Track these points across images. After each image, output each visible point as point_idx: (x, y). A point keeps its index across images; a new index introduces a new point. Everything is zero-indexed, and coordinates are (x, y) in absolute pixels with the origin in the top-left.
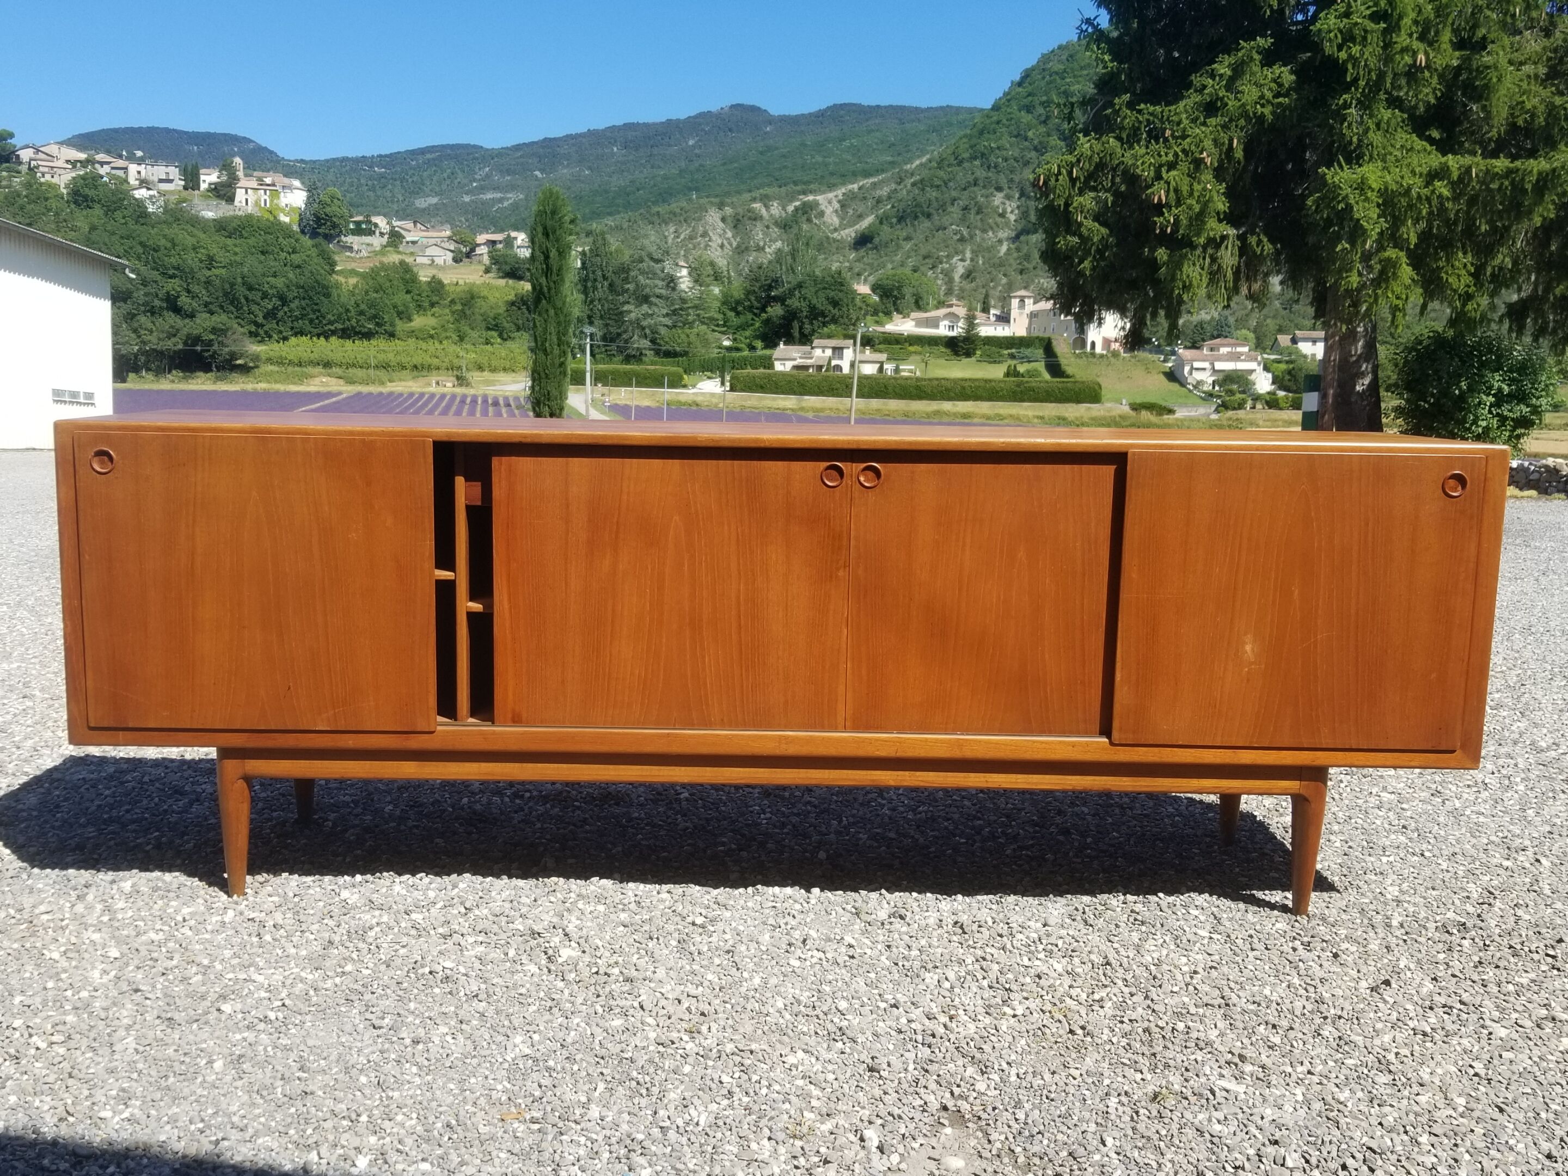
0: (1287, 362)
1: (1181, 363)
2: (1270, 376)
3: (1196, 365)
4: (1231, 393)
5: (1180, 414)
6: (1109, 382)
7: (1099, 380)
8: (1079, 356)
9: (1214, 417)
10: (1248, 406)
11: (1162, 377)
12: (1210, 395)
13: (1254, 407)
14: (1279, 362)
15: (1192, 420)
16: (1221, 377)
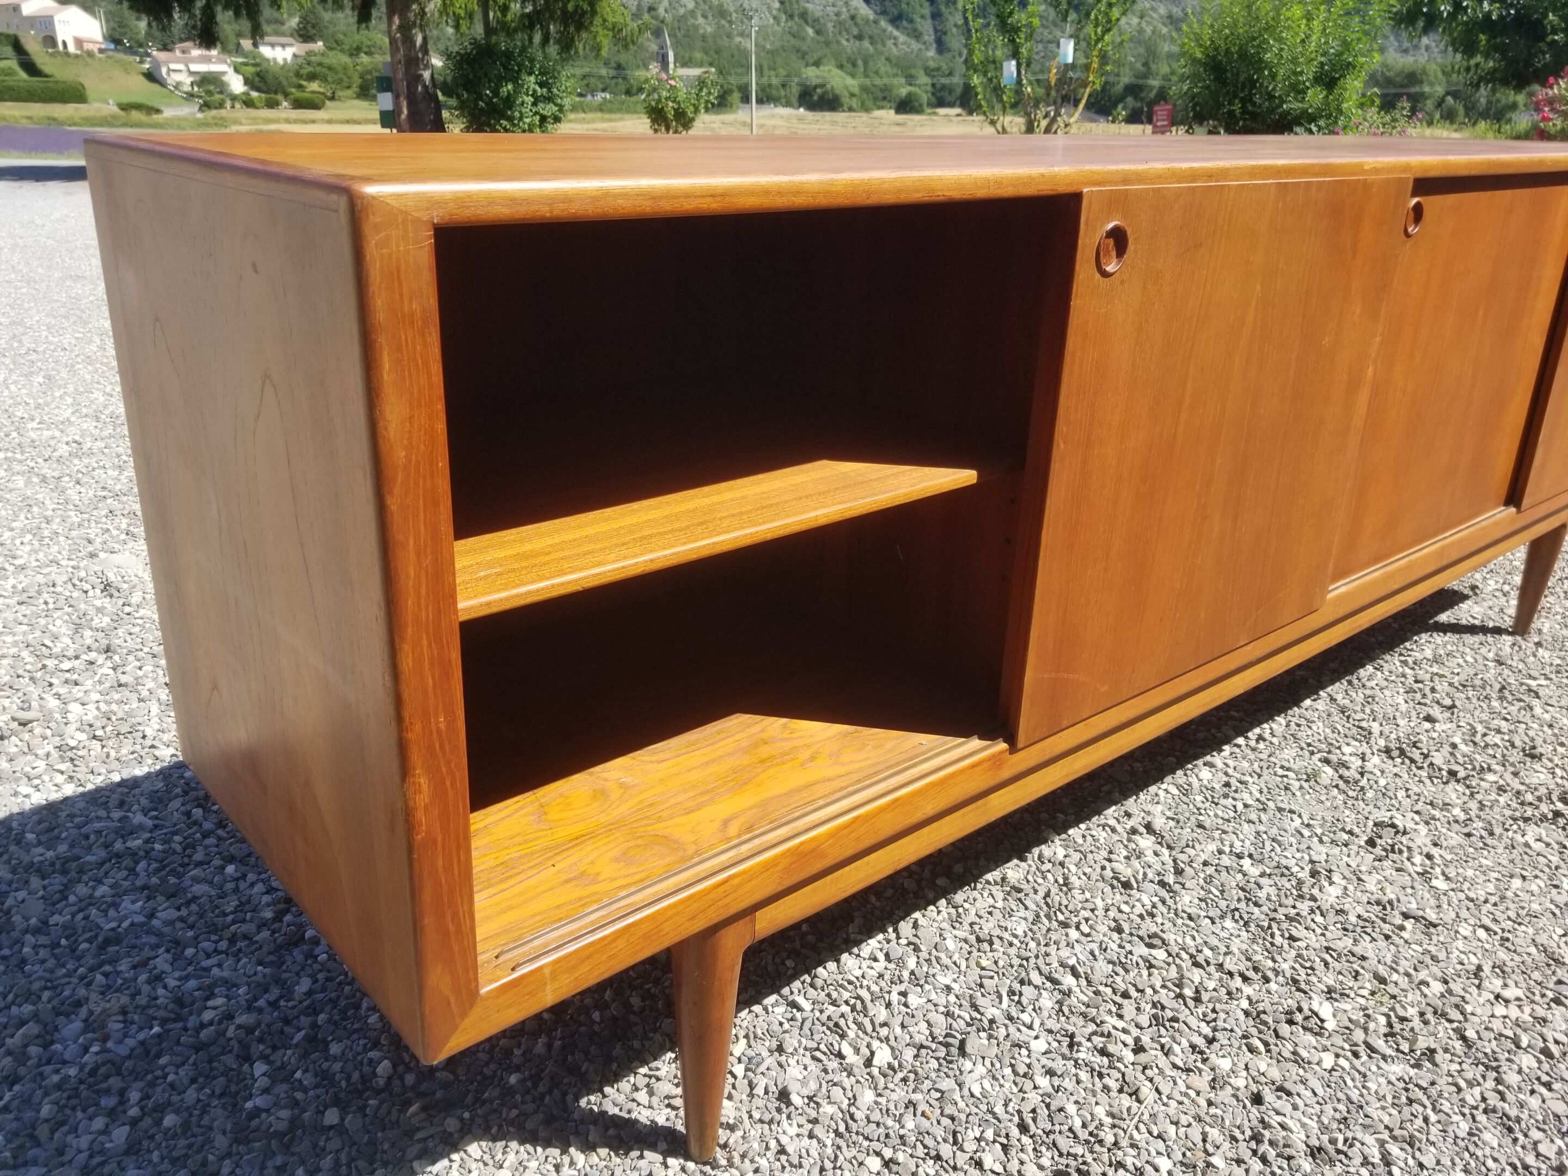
0: (255, 65)
1: (157, 65)
2: (241, 78)
3: (172, 66)
4: (209, 93)
5: (168, 113)
6: (90, 83)
7: (81, 80)
8: (52, 55)
9: (200, 116)
10: (228, 104)
11: (142, 78)
12: (191, 95)
13: (233, 107)
14: (246, 64)
15: (179, 119)
16: (198, 78)
